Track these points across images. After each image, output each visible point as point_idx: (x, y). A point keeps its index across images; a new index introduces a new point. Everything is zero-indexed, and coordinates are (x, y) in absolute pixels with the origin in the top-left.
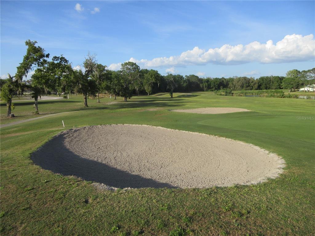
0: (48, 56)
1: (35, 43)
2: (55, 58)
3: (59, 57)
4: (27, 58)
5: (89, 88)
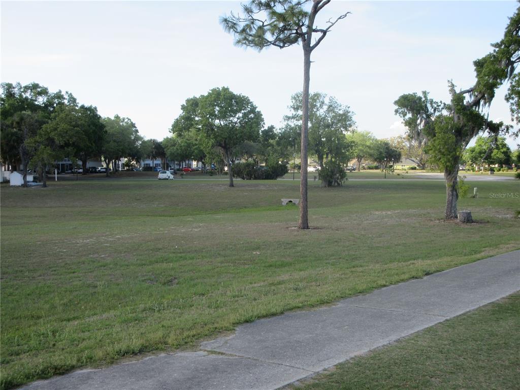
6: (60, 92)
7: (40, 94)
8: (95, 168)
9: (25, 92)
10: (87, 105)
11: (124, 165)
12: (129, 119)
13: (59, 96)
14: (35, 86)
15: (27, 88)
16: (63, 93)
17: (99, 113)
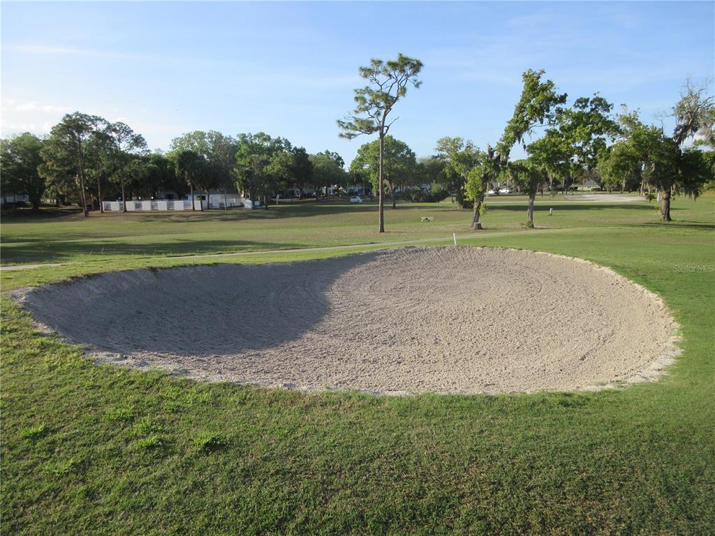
0: (563, 99)
1: (540, 74)
2: (582, 102)
3: (589, 99)
4: (521, 109)
5: (680, 172)
6: (279, 138)
7: (265, 140)
8: (311, 194)
9: (255, 139)
10: (299, 147)
11: (334, 191)
12: (337, 154)
13: (279, 141)
14: (262, 134)
15: (256, 136)
16: (281, 139)
17: (308, 152)
